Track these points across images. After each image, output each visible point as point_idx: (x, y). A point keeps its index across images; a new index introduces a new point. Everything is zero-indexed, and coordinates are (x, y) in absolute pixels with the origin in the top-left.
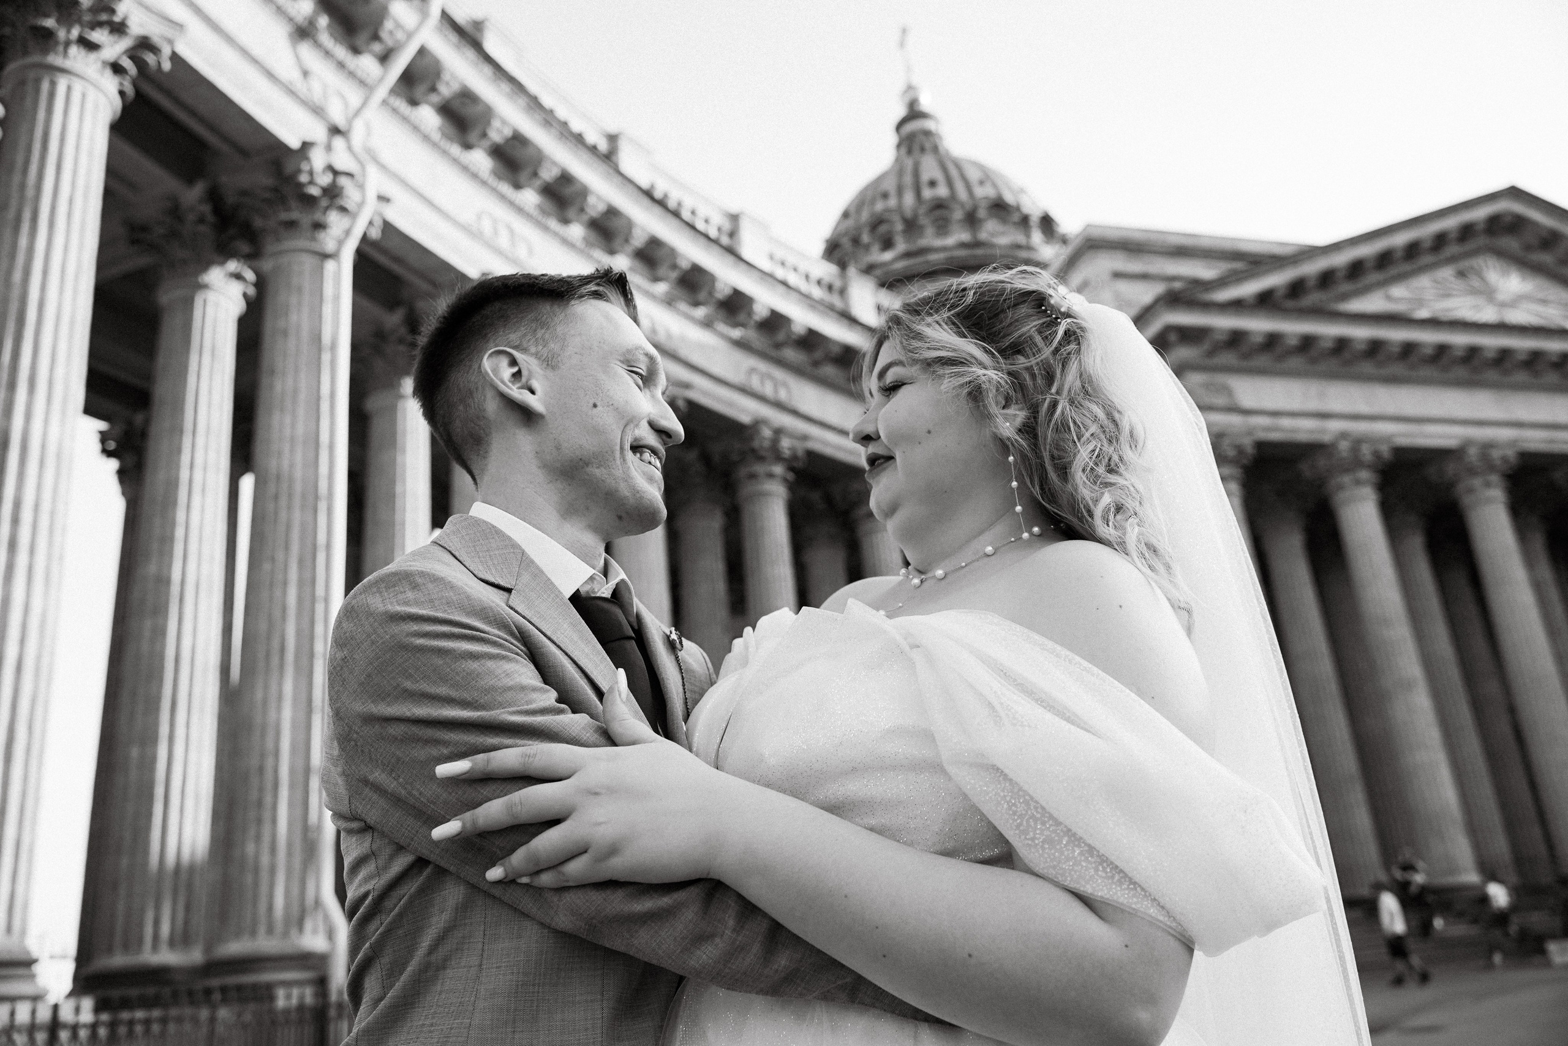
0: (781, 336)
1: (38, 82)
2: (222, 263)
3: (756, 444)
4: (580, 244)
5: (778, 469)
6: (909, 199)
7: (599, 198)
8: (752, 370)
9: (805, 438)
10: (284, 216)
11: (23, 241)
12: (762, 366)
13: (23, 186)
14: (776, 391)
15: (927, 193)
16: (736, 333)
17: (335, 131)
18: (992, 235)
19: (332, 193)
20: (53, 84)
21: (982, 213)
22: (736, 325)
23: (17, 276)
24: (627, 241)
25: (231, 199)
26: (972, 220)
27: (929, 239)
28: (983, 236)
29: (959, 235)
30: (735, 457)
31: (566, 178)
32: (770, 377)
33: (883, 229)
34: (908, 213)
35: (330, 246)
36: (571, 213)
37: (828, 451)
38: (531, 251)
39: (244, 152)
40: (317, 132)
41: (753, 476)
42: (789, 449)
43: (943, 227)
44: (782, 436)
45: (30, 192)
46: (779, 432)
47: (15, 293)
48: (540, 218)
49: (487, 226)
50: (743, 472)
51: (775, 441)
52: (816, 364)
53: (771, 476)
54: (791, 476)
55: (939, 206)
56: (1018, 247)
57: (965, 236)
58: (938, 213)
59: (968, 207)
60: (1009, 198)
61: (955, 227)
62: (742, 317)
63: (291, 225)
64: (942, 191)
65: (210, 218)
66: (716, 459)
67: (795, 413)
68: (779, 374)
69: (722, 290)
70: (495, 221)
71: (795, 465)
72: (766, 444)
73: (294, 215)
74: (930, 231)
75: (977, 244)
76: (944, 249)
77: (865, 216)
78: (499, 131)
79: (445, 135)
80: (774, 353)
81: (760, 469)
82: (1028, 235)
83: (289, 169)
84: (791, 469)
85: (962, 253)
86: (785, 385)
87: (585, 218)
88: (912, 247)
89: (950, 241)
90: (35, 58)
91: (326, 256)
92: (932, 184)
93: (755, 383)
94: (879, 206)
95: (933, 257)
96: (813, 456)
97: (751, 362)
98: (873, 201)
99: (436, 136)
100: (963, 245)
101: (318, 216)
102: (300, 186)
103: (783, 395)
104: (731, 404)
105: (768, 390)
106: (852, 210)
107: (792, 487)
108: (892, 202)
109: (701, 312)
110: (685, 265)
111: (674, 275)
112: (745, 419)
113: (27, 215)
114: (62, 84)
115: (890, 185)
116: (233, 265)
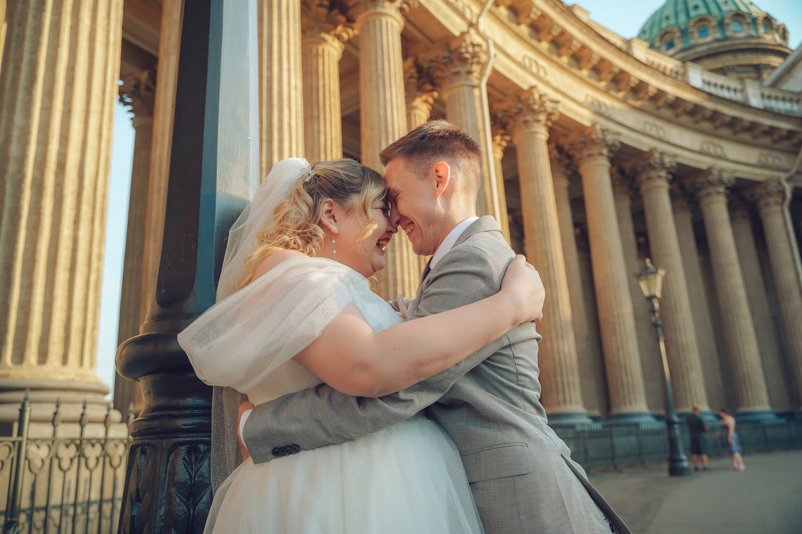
0: (661, 102)
1: (374, 21)
2: (420, 96)
3: (652, 162)
4: (566, 66)
5: (663, 174)
6: (682, 18)
7: (578, 41)
8: (646, 123)
9: (675, 156)
10: (454, 70)
11: (381, 95)
12: (650, 120)
13: (377, 70)
14: (658, 132)
15: (693, 13)
16: (638, 104)
17: (471, 25)
18: (735, 32)
19: (475, 55)
20: (381, 21)
21: (727, 21)
22: (639, 99)
23: (382, 112)
24: (589, 61)
25: (425, 65)
26: (721, 25)
27: (696, 39)
28: (728, 34)
29: (714, 35)
30: (639, 169)
31: (563, 33)
32: (655, 125)
33: (668, 38)
34: (683, 27)
35: (475, 82)
36: (563, 51)
37: (685, 162)
38: (546, 73)
39: (432, 41)
40: (464, 27)
41: (650, 178)
42: (669, 162)
43: (704, 32)
44: (664, 156)
45: (380, 73)
46: (662, 154)
47: (382, 119)
48: (549, 55)
49: (527, 62)
50: (643, 176)
51: (662, 158)
52: (677, 116)
53: (660, 177)
54: (670, 177)
55: (702, 20)
56: (752, 37)
57: (718, 35)
58: (701, 23)
59: (719, 18)
60: (743, 9)
61: (711, 31)
62: (642, 95)
63: (457, 73)
64: (702, 11)
65: (416, 75)
66: (628, 171)
67: (669, 143)
68: (659, 123)
69: (633, 82)
70: (530, 59)
71: (672, 170)
72: (658, 161)
73: (458, 69)
74: (696, 35)
75: (726, 39)
76: (707, 44)
77: (656, 31)
78: (535, 14)
79: (510, 20)
80: (656, 112)
81: (653, 174)
82: (757, 30)
83: (454, 45)
84: (669, 173)
85: (716, 45)
86: (662, 129)
87: (570, 52)
88: (687, 45)
89: (709, 39)
90: (371, 11)
91: (474, 87)
92: (696, 7)
93: (648, 129)
94: (664, 25)
95: (699, 49)
96: (680, 166)
97: (645, 118)
98: (660, 21)
99: (506, 20)
100: (717, 40)
101: (468, 68)
102: (461, 53)
103: (661, 134)
104: (638, 141)
105: (654, 132)
106: (647, 28)
107: (671, 182)
108: (672, 21)
109: (621, 95)
110: (616, 70)
111: (610, 76)
112: (645, 148)
113: (381, 82)
114: (384, 19)
115: (670, 12)
116: (424, 97)
